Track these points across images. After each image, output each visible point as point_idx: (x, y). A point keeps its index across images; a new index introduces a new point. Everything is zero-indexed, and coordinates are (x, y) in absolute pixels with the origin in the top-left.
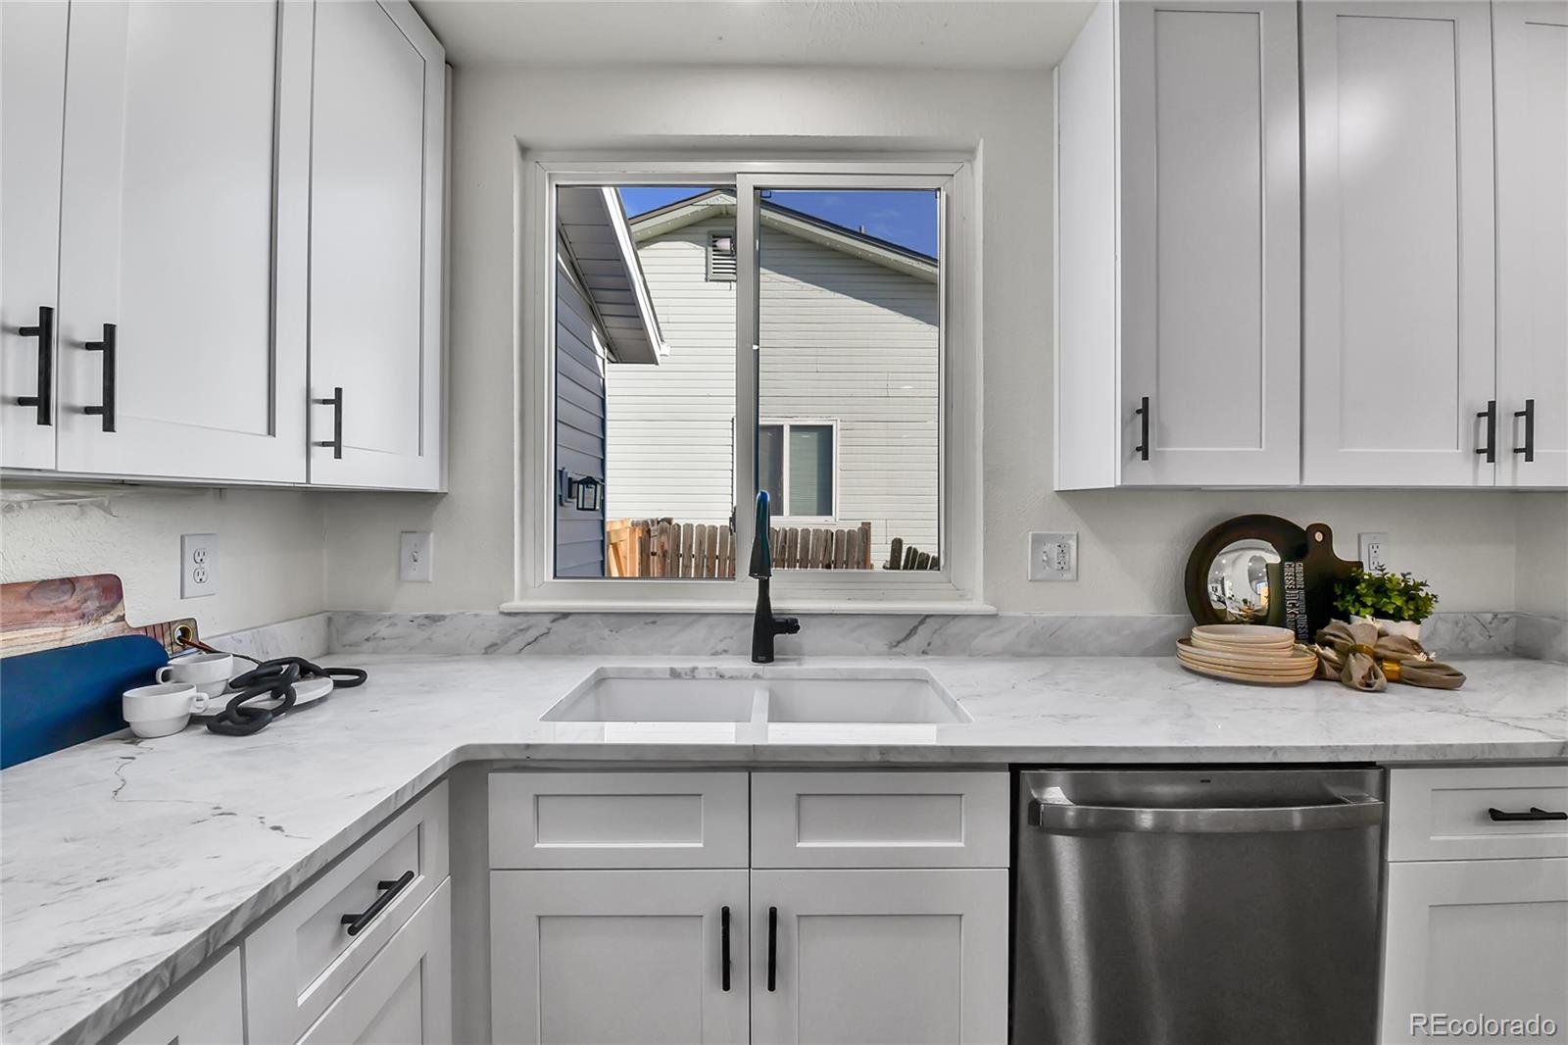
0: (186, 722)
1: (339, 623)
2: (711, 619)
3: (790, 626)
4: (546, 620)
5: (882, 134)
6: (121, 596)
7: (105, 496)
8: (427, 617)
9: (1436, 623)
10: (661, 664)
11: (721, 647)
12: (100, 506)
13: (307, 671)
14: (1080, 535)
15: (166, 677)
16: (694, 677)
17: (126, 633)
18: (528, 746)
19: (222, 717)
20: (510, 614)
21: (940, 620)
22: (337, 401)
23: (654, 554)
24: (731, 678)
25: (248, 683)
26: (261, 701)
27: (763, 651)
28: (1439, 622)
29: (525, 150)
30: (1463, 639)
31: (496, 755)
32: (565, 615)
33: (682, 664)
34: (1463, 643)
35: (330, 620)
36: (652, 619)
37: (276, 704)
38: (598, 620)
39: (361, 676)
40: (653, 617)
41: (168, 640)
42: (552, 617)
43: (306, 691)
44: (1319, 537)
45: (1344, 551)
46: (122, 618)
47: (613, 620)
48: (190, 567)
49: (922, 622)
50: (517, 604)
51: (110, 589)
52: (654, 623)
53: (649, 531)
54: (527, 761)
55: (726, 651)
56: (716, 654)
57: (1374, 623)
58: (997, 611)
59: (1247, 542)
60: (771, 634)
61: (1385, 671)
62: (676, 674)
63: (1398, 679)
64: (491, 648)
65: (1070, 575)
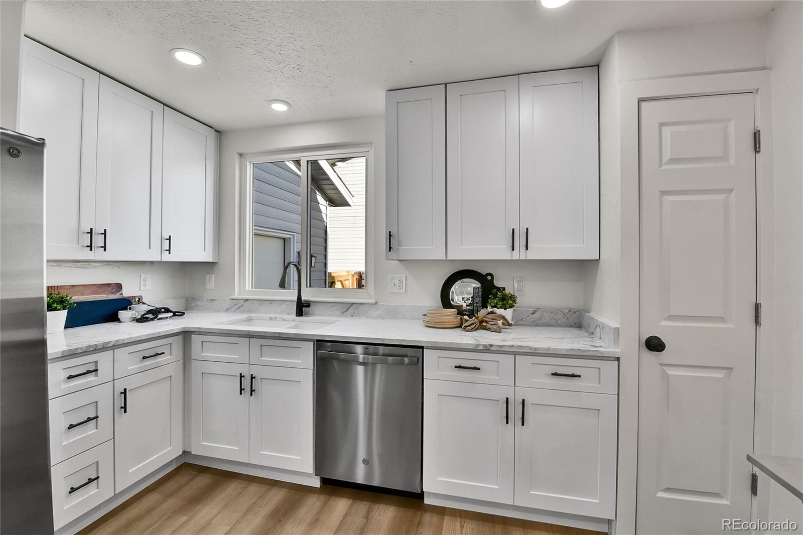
0: (132, 319)
1: (189, 299)
2: (288, 303)
3: (308, 304)
4: (242, 301)
5: (341, 142)
6: (122, 289)
7: (119, 264)
8: (211, 300)
9: (543, 312)
10: (267, 316)
11: (290, 312)
12: (117, 266)
13: (167, 311)
14: (407, 277)
15: (130, 309)
16: (276, 320)
17: (123, 298)
18: (199, 328)
19: (140, 319)
20: (232, 299)
21: (358, 305)
22: (169, 239)
24: (287, 320)
25: (149, 312)
26: (150, 316)
27: (300, 313)
28: (544, 312)
29: (241, 155)
30: (555, 319)
31: (192, 330)
32: (247, 300)
33: (273, 316)
34: (555, 321)
35: (187, 300)
36: (271, 302)
37: (154, 317)
38: (256, 302)
39: (183, 314)
40: (271, 301)
41: (134, 300)
42: (243, 301)
43: (163, 315)
44: (489, 278)
45: (498, 283)
46: (122, 294)
47: (260, 302)
48: (142, 282)
49: (351, 306)
50: (236, 296)
51: (119, 287)
52: (271, 303)
54: (199, 332)
55: (292, 313)
56: (289, 314)
57: (490, 309)
58: (376, 303)
59: (465, 280)
60: (302, 308)
61: (482, 325)
62: (271, 319)
63: (485, 328)
64: (227, 310)
65: (403, 291)
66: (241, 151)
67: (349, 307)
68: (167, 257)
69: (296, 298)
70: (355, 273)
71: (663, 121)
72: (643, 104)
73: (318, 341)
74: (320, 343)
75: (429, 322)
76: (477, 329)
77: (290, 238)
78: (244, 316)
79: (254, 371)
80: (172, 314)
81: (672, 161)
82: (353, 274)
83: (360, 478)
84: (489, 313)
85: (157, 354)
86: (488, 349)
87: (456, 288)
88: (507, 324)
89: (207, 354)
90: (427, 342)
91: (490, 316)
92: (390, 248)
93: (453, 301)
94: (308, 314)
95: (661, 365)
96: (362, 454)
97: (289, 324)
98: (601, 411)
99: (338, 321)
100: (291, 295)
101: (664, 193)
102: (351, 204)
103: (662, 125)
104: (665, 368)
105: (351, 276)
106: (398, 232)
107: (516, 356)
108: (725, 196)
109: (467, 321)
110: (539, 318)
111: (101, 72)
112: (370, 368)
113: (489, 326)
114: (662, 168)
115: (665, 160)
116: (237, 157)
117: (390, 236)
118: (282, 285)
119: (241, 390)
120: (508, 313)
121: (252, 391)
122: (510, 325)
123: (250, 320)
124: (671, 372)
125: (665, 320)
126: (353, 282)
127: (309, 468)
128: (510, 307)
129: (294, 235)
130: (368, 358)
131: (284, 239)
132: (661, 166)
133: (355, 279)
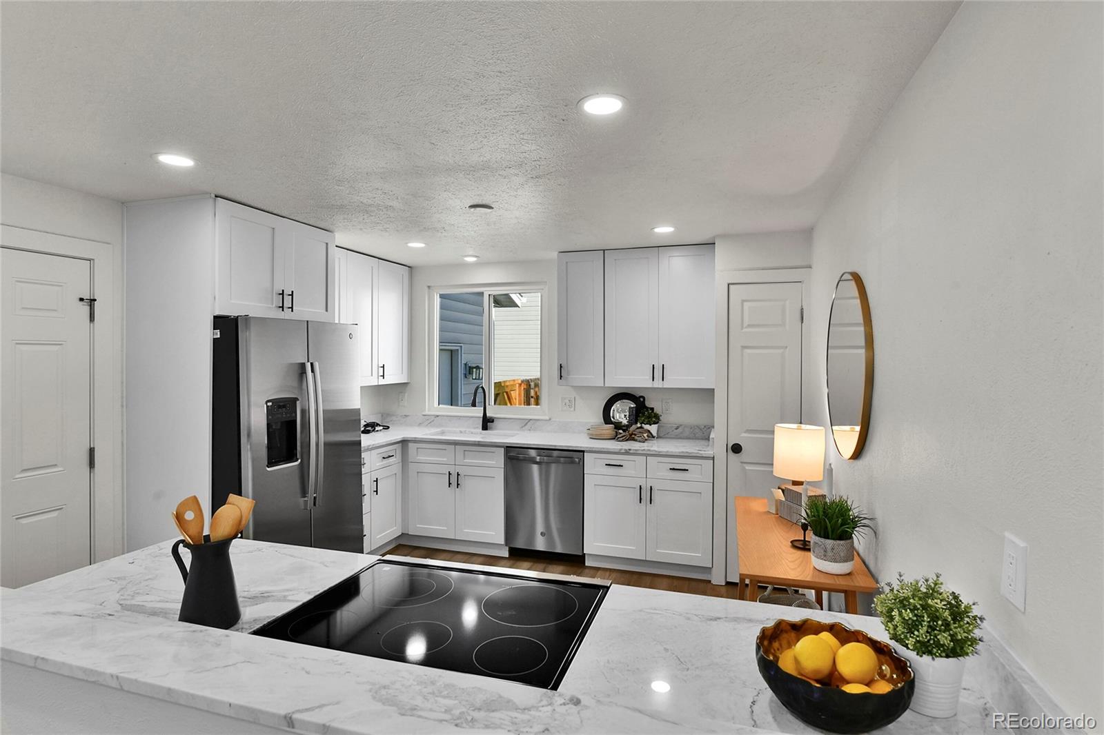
1: (384, 415)
3: (492, 420)
8: (405, 416)
9: (685, 428)
10: (458, 430)
13: (378, 425)
14: (576, 398)
16: (466, 433)
18: (415, 438)
20: (424, 415)
21: (534, 421)
22: (383, 367)
23: (532, 397)
24: (476, 432)
27: (485, 427)
29: (429, 287)
30: (694, 433)
31: (409, 439)
32: (438, 416)
33: (463, 430)
34: (693, 435)
35: (382, 416)
37: (373, 429)
38: (446, 418)
39: (388, 427)
42: (434, 416)
43: (377, 428)
44: (642, 400)
45: (648, 404)
49: (529, 421)
50: (427, 413)
53: (530, 385)
54: (415, 441)
55: (477, 428)
56: (475, 428)
57: (639, 425)
58: (550, 419)
59: (624, 401)
60: (487, 423)
61: (631, 438)
62: (461, 432)
63: (634, 440)
64: (420, 424)
65: (572, 409)
66: (429, 285)
67: (527, 424)
68: (382, 382)
69: (481, 415)
70: (522, 382)
71: (744, 299)
72: (731, 286)
73: (507, 447)
74: (509, 449)
75: (592, 434)
76: (627, 440)
77: (458, 350)
78: (439, 430)
79: (459, 469)
80: (381, 428)
81: (749, 326)
82: (520, 382)
83: (540, 545)
84: (638, 428)
85: (390, 456)
86: (627, 452)
87: (617, 406)
88: (651, 436)
89: (421, 458)
90: (587, 448)
91: (640, 430)
92: (561, 376)
93: (614, 418)
94: (491, 429)
95: (742, 462)
96: (540, 527)
97: (479, 436)
98: (703, 494)
99: (518, 434)
100: (478, 412)
101: (744, 347)
102: (519, 305)
103: (743, 301)
104: (745, 465)
105: (517, 385)
106: (567, 363)
107: (648, 457)
108: (782, 350)
109: (621, 434)
110: (681, 433)
111: (348, 250)
112: (544, 466)
113: (636, 438)
114: (743, 330)
115: (745, 325)
116: (427, 288)
117: (561, 367)
118: (474, 405)
119: (450, 484)
120: (653, 429)
121: (458, 484)
122: (654, 437)
123: (443, 433)
124: (748, 467)
125: (745, 432)
126: (520, 395)
127: (501, 539)
128: (655, 423)
129: (461, 346)
130: (544, 459)
131: (451, 351)
132: (742, 328)
133: (522, 388)
